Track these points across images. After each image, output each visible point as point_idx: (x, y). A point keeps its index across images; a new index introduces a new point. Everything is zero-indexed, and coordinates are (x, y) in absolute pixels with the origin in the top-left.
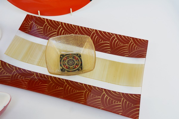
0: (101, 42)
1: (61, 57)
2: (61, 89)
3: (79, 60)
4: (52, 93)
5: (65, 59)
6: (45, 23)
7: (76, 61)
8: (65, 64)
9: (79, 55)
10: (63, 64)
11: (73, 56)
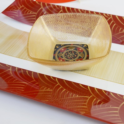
0: (121, 31)
1: (57, 47)
2: (48, 90)
3: (84, 53)
4: (30, 94)
5: (63, 50)
6: (41, 8)
7: (80, 53)
8: (62, 57)
9: (84, 46)
10: (58, 57)
11: (75, 47)
